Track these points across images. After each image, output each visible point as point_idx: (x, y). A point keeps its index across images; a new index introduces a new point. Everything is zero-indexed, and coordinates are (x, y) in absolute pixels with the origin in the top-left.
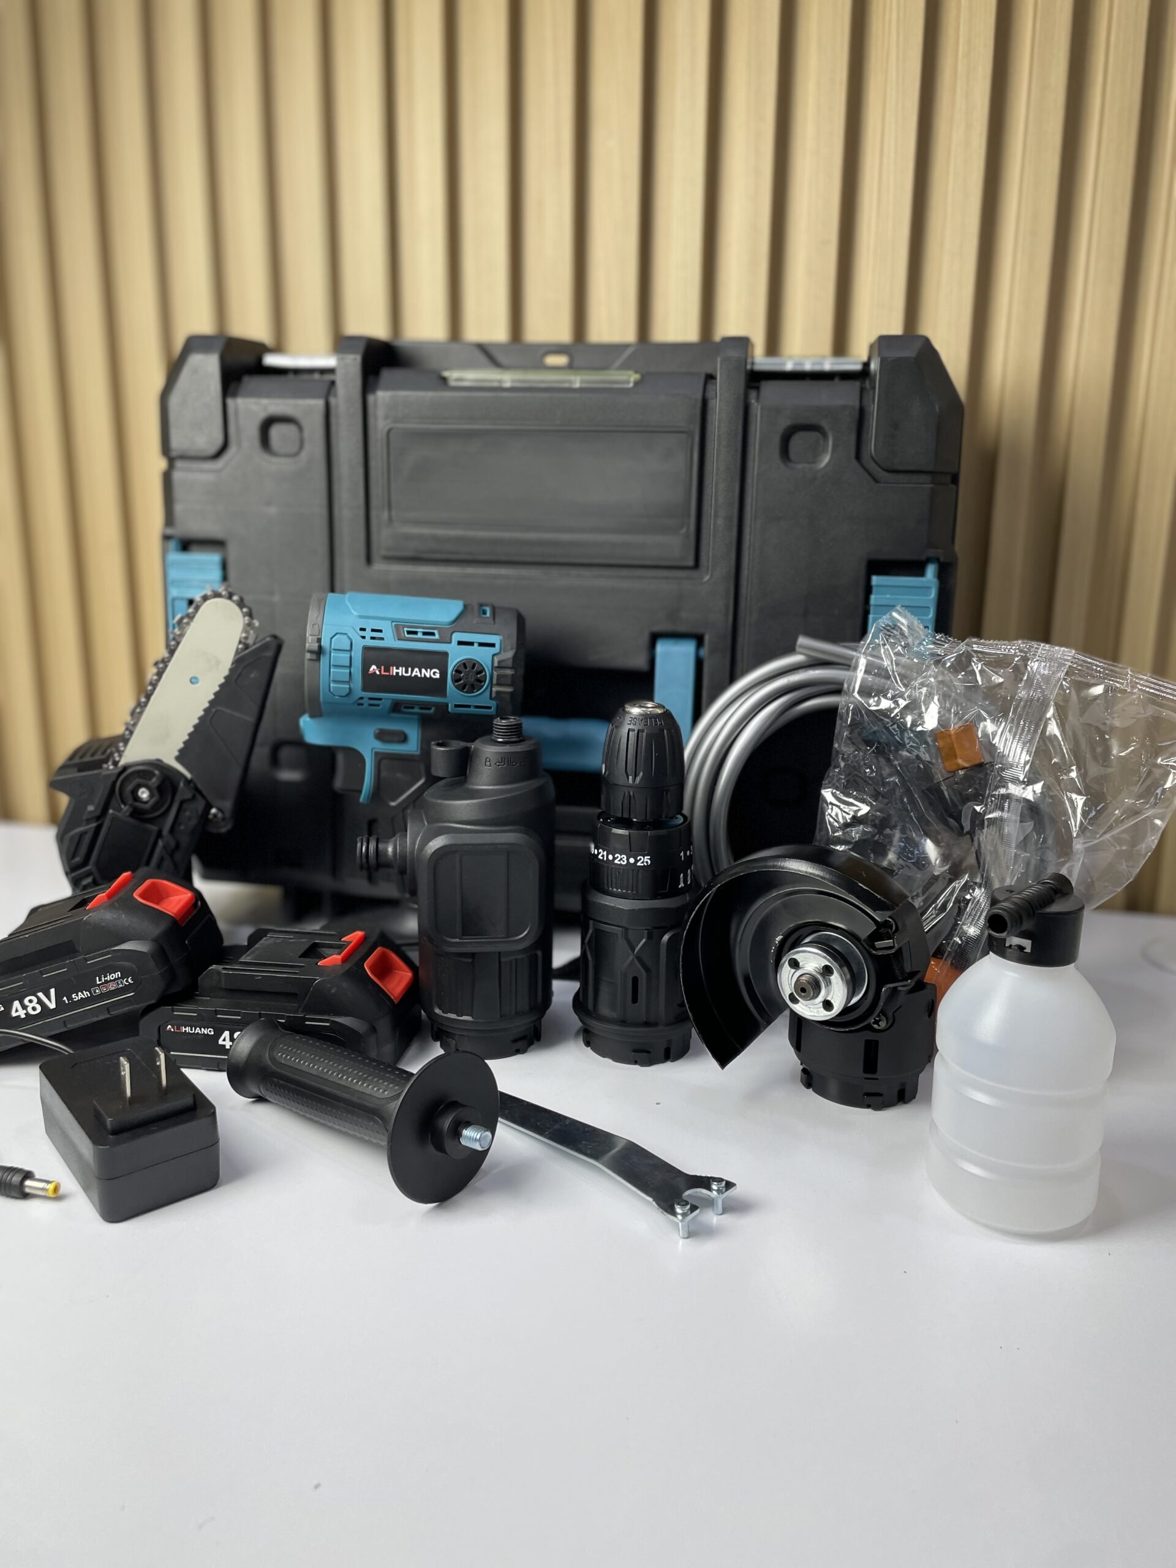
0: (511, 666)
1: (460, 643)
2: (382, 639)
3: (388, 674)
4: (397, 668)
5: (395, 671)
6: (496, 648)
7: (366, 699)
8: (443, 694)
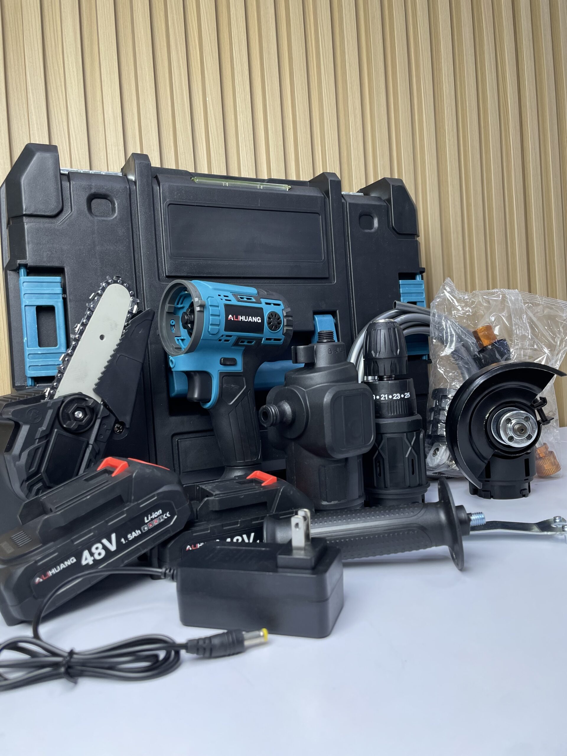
0: (290, 316)
1: (267, 304)
2: (230, 300)
3: (237, 320)
4: (241, 317)
5: (241, 318)
6: (282, 307)
7: (224, 336)
8: (262, 332)
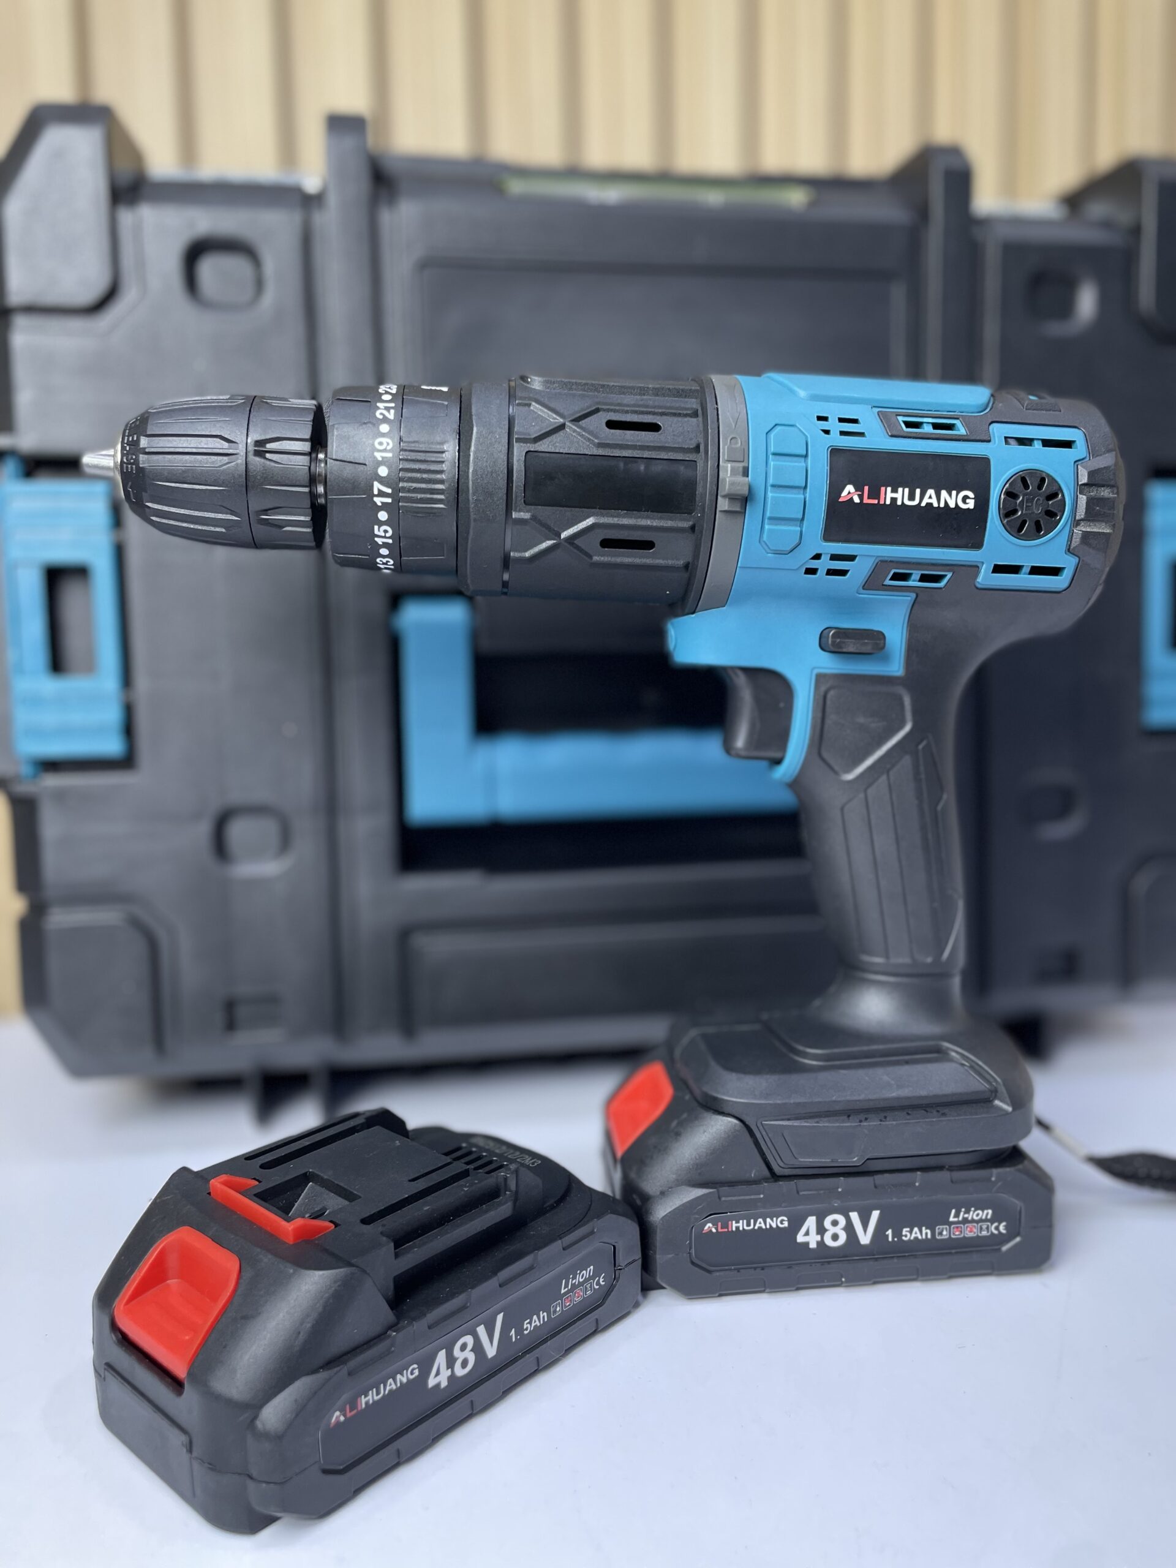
0: (1111, 482)
1: (1009, 441)
2: (862, 434)
3: (876, 502)
4: (894, 491)
5: (890, 495)
6: (1080, 450)
7: (825, 558)
8: (978, 545)
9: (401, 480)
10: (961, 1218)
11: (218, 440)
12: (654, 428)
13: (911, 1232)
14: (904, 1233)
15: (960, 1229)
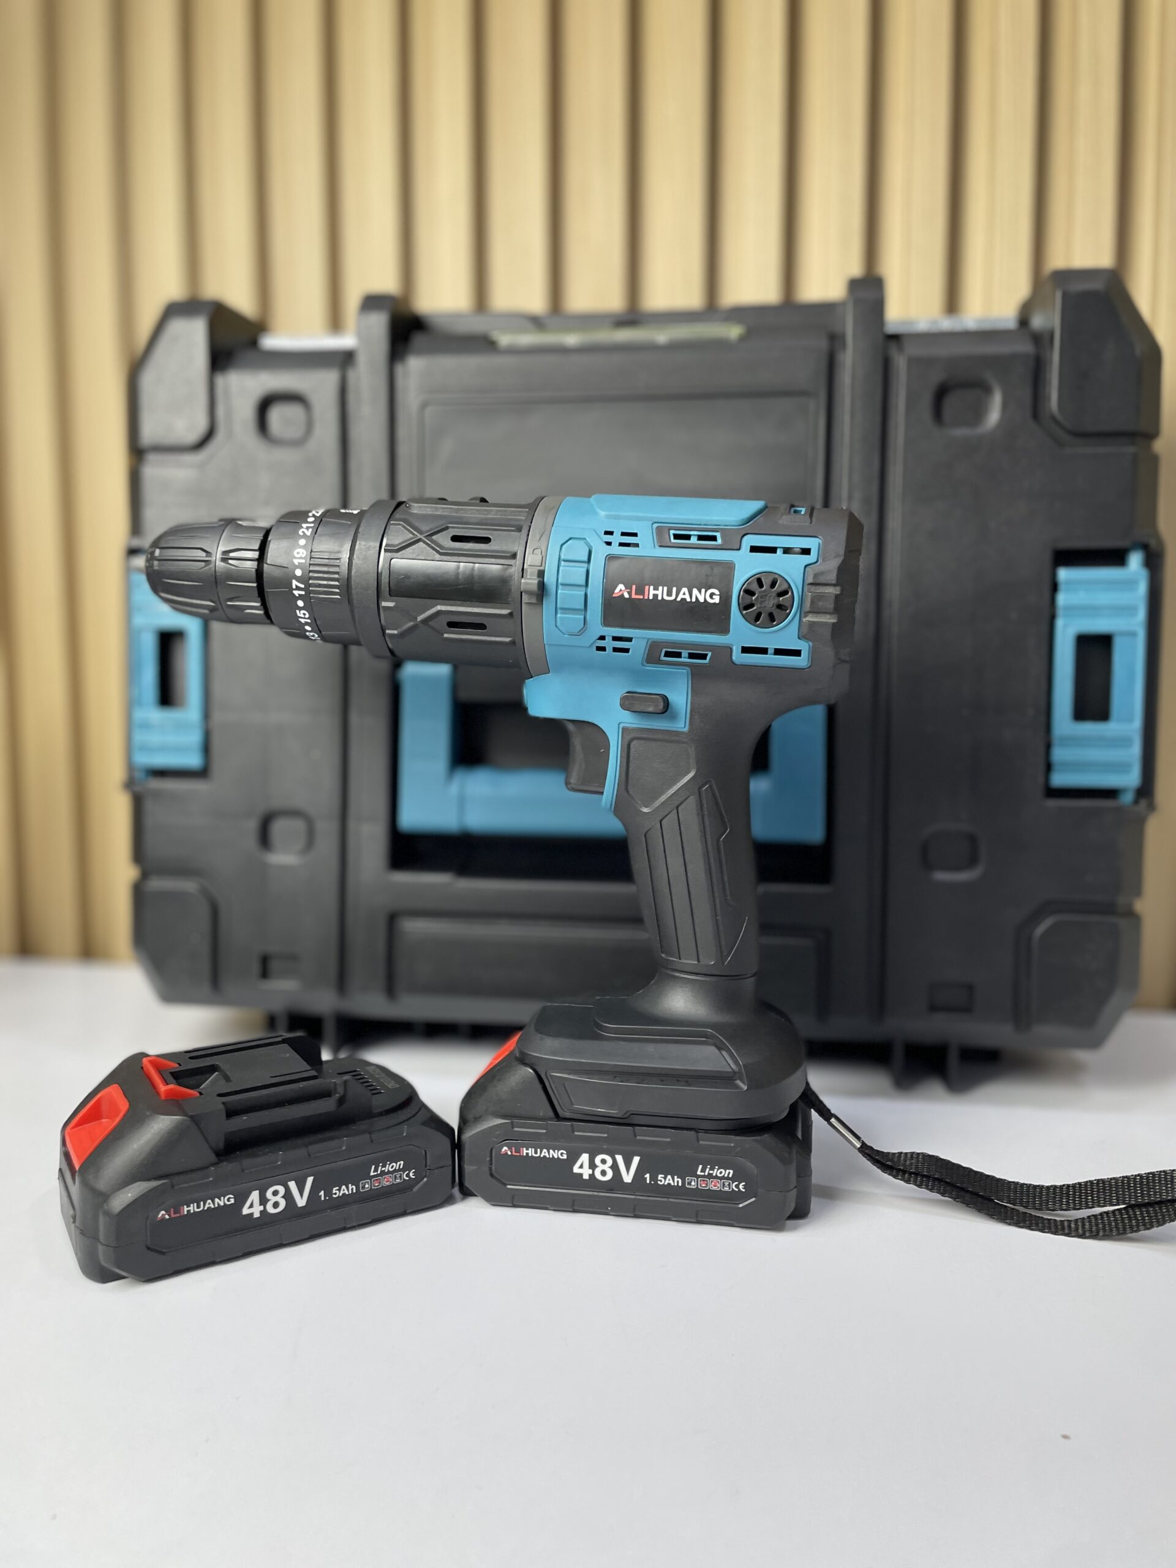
0: (834, 582)
1: (754, 549)
2: (637, 545)
3: (641, 597)
4: (656, 589)
5: (652, 592)
6: (815, 556)
7: (609, 639)
8: (724, 629)
9: (311, 578)
10: (706, 1174)
11: (199, 550)
12: (486, 540)
13: (665, 1178)
14: (659, 1178)
15: (705, 1182)
